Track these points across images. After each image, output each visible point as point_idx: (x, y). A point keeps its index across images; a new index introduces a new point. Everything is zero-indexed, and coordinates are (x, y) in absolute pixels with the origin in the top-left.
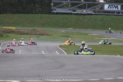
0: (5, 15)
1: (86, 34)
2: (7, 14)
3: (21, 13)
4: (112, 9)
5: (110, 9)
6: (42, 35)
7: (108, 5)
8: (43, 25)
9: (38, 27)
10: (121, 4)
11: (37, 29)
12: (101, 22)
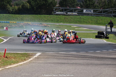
0: (24, 15)
1: (70, 26)
2: (25, 14)
3: (34, 14)
4: (88, 12)
5: (87, 12)
6: (46, 26)
7: (86, 10)
8: (46, 21)
9: (43, 22)
10: (93, 9)
11: (43, 23)
12: (78, 19)
